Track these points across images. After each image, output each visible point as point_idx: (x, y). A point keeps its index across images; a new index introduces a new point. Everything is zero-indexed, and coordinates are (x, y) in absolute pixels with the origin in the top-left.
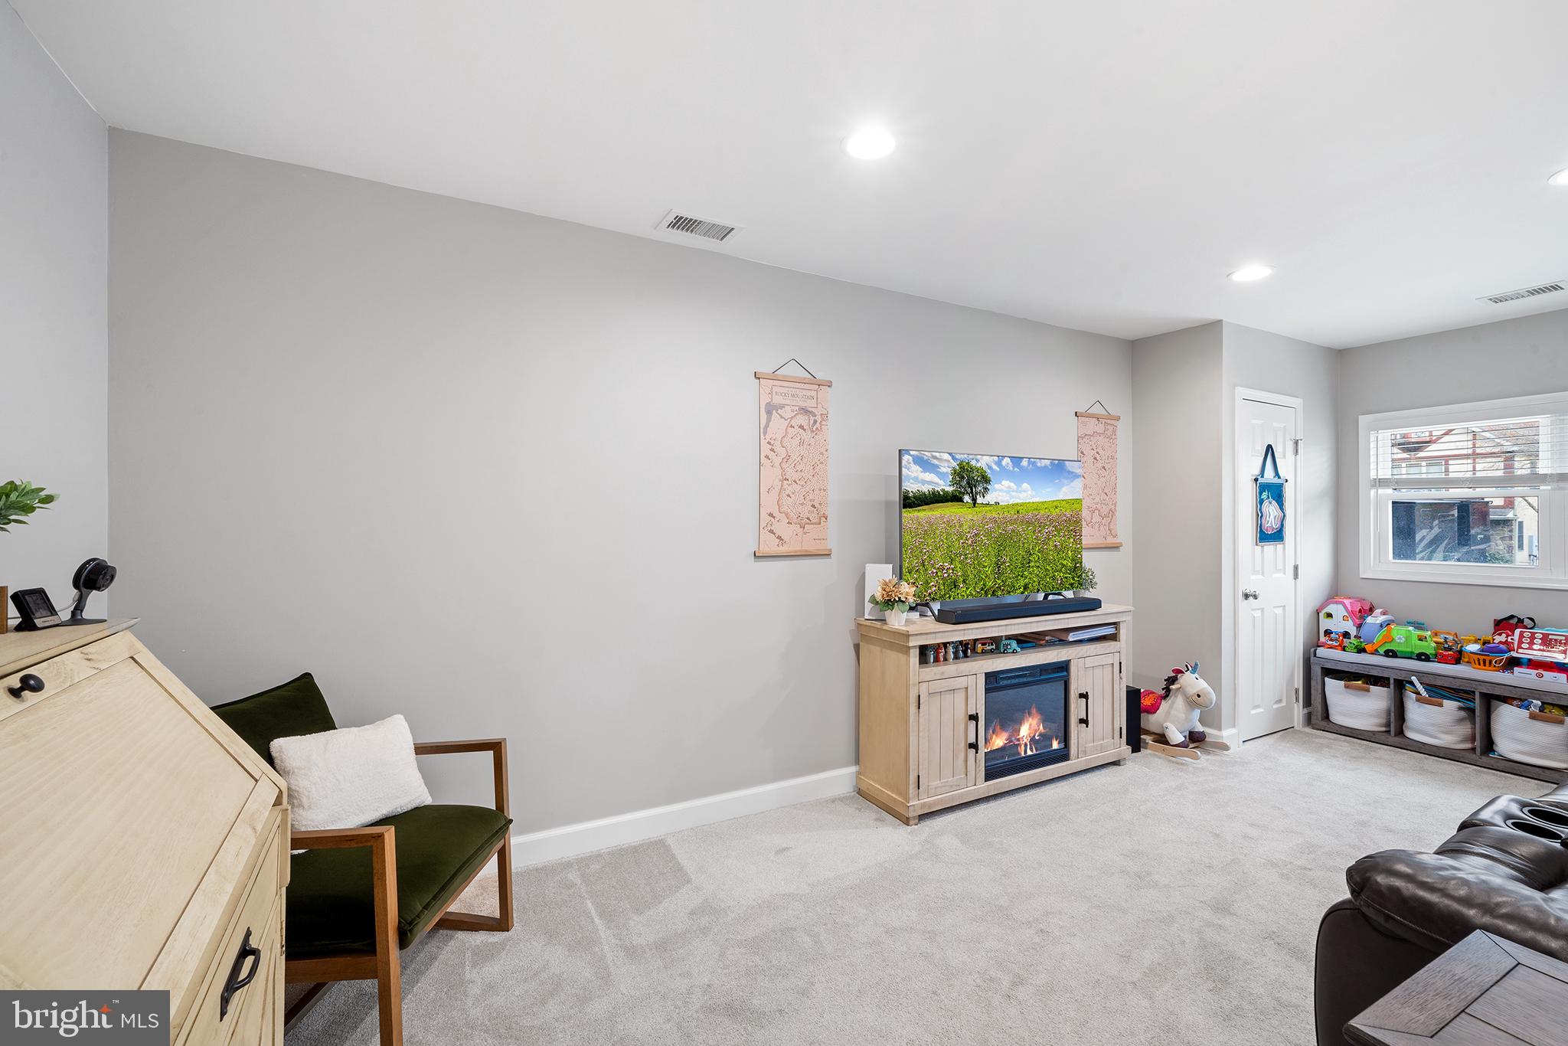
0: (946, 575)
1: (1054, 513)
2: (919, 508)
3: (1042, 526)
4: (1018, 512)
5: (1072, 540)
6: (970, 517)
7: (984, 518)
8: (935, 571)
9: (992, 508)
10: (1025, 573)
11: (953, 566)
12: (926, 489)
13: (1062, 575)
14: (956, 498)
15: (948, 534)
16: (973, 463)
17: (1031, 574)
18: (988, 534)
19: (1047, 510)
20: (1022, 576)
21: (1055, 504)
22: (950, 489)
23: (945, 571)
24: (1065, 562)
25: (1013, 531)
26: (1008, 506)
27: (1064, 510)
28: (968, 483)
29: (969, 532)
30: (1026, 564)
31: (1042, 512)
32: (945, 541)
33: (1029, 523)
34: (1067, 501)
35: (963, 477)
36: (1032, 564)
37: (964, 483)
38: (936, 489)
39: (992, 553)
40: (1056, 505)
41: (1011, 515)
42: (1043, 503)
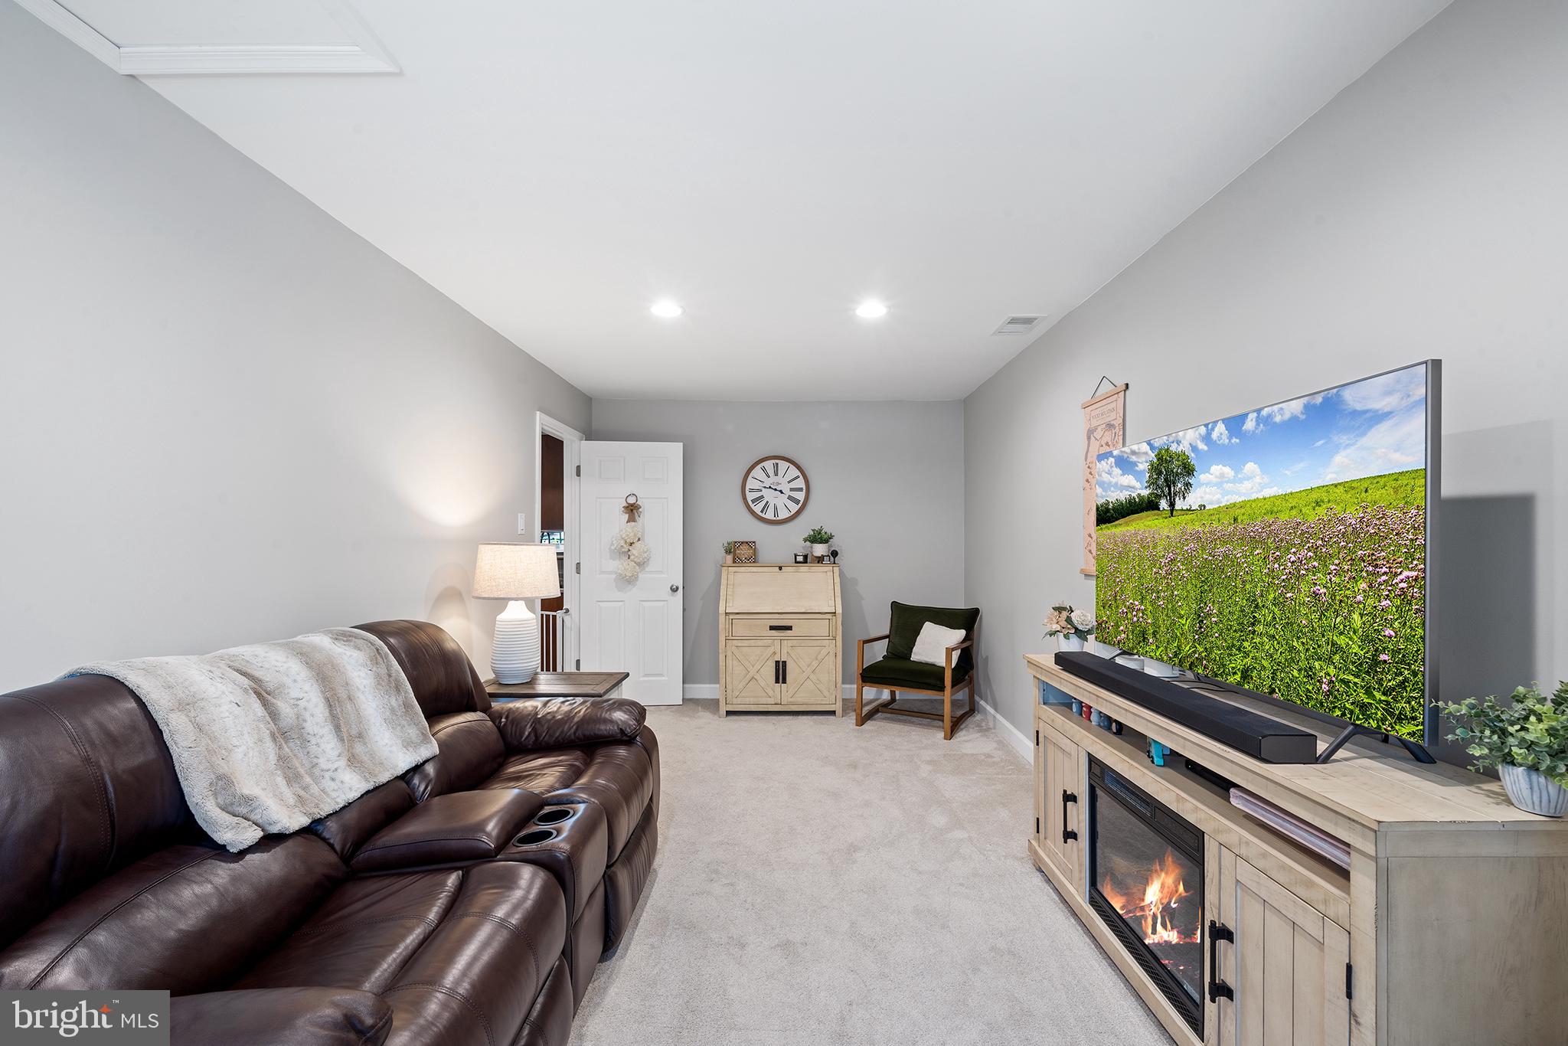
0: (1135, 619)
1: (1312, 517)
2: (1117, 522)
3: (1280, 546)
4: (1235, 520)
5: (1363, 585)
6: (1166, 532)
7: (1184, 533)
8: (1125, 610)
9: (1194, 516)
10: (1246, 644)
11: (1143, 607)
12: (1122, 496)
13: (1332, 671)
14: (1150, 505)
15: (1141, 558)
16: (1174, 448)
17: (1255, 647)
18: (1188, 561)
19: (1294, 512)
20: (1239, 650)
21: (1314, 496)
22: (1145, 493)
23: (1134, 613)
24: (1342, 641)
25: (1226, 556)
26: (1218, 511)
27: (1338, 509)
28: (1166, 480)
29: (1164, 556)
30: (1248, 625)
31: (1284, 517)
32: (1137, 568)
33: (1255, 541)
34: (1349, 486)
35: (1160, 473)
36: (1260, 628)
37: (1161, 482)
38: (1133, 495)
39: (1192, 594)
40: (1317, 498)
41: (1224, 526)
42: (1285, 497)
